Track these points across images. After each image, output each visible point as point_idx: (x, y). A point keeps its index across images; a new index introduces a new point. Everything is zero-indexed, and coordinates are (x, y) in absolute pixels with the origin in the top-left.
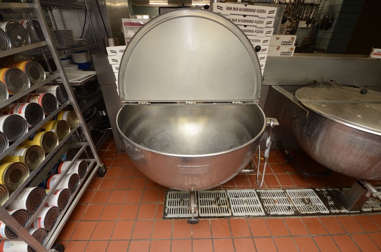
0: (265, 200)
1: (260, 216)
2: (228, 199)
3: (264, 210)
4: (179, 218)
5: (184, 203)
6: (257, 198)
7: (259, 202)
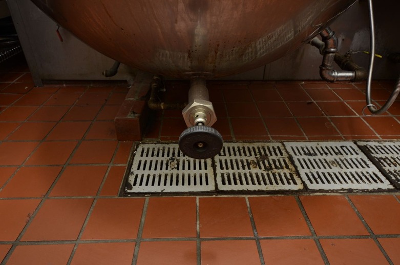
0: (384, 160)
1: (380, 190)
2: (290, 158)
3: (388, 178)
4: (163, 194)
5: (178, 164)
6: (362, 155)
7: (369, 162)
